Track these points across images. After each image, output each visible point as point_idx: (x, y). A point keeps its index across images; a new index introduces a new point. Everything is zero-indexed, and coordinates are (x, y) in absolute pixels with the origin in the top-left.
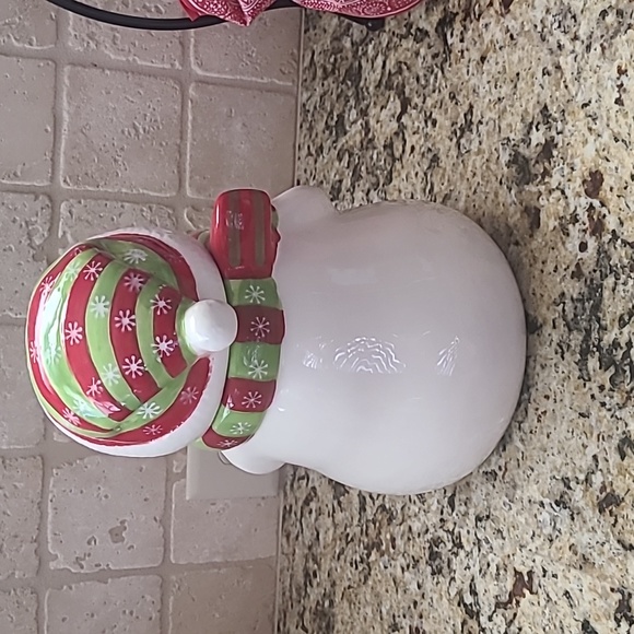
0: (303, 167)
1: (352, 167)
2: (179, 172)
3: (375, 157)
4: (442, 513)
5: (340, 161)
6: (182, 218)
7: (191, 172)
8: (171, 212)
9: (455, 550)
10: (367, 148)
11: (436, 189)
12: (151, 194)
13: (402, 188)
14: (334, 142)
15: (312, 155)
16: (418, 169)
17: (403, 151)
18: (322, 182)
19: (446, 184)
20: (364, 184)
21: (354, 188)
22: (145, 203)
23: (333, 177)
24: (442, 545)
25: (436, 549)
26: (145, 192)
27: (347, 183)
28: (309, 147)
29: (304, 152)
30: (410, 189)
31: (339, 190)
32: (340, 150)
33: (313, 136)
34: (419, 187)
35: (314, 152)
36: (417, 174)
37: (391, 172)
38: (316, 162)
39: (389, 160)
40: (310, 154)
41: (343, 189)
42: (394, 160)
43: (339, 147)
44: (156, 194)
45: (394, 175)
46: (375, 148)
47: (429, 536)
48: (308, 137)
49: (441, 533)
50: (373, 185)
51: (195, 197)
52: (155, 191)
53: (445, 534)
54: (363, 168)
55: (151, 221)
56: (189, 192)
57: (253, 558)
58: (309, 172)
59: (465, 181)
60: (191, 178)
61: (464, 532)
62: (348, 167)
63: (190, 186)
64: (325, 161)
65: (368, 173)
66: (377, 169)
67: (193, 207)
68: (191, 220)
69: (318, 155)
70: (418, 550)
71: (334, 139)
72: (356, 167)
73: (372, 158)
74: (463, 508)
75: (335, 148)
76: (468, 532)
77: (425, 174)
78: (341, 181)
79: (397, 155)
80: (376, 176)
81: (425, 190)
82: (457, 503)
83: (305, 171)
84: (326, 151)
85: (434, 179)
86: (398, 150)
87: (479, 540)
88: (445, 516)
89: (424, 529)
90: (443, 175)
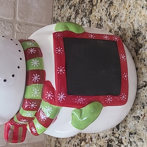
0: (56, 13)
1: (75, 11)
2: (14, 11)
3: (85, 6)
4: (113, 130)
5: (71, 9)
6: (15, 27)
7: (19, 12)
8: (11, 25)
9: (119, 144)
10: (81, 3)
11: (111, 14)
12: (5, 18)
13: (96, 15)
14: (68, 3)
15: (59, 9)
16: (103, 7)
17: (97, 2)
18: (63, 17)
19: (116, 11)
20: (80, 16)
21: (76, 17)
22: (2, 21)
23: (67, 15)
24: (113, 142)
25: (110, 143)
26: (2, 17)
27: (73, 16)
28: (58, 6)
29: (57, 8)
30: (100, 15)
31: (70, 19)
32: (71, 5)
33: (60, 2)
34: (104, 14)
35: (60, 8)
36: (103, 9)
37: (92, 10)
38: (61, 10)
39: (91, 6)
40: (59, 8)
41: (72, 18)
42: (93, 6)
43: (70, 5)
44: (6, 18)
45: (93, 11)
46: (85, 3)
47: (107, 138)
48: (58, 3)
49: (113, 138)
50: (84, 16)
51: (20, 20)
52: (6, 17)
53: (115, 138)
54: (80, 10)
55: (4, 27)
56: (18, 19)
57: (37, 142)
58: (58, 15)
59: (125, 9)
60: (18, 14)
61: (123, 138)
62: (74, 11)
63: (18, 16)
64: (65, 10)
65: (82, 12)
66: (86, 10)
67: (19, 24)
68: (18, 28)
69: (62, 8)
70: (102, 143)
71: (68, 2)
72: (77, 10)
73: (83, 6)
74: (123, 129)
75: (68, 5)
76: (126, 138)
77: (107, 9)
78: (71, 16)
79: (94, 4)
80: (85, 12)
81: (106, 15)
82: (120, 127)
83: (57, 14)
84: (65, 6)
85: (110, 10)
86: (94, 2)
87: (131, 142)
88: (114, 132)
89: (105, 136)
90: (115, 8)
